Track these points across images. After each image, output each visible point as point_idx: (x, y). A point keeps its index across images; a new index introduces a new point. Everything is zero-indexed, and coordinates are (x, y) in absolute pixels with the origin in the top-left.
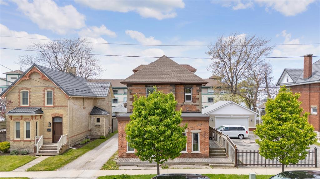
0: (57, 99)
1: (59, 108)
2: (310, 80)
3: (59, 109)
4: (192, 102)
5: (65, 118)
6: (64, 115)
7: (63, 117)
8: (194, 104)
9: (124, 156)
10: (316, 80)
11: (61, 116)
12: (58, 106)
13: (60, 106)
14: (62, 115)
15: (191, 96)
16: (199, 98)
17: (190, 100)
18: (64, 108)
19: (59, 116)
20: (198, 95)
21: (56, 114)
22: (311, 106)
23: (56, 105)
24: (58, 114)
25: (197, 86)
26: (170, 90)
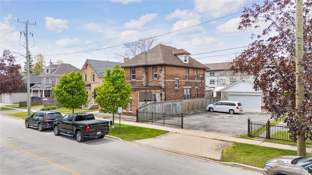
4: (157, 79)
15: (157, 74)
18: (98, 84)
23: (95, 82)
25: (159, 67)
26: (143, 71)
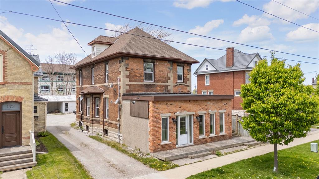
0: (11, 70)
1: (16, 86)
2: (233, 68)
3: (14, 88)
4: (183, 82)
5: (27, 104)
6: (25, 99)
7: (23, 102)
8: (186, 84)
9: (158, 148)
10: (239, 68)
11: (19, 101)
12: (14, 83)
13: (17, 83)
14: (22, 98)
15: (182, 76)
16: (189, 78)
17: (181, 80)
18: (24, 86)
19: (14, 100)
20: (189, 75)
21: (8, 97)
22: (235, 90)
23: (10, 80)
24: (14, 97)
25: (188, 65)
26: (168, 68)
